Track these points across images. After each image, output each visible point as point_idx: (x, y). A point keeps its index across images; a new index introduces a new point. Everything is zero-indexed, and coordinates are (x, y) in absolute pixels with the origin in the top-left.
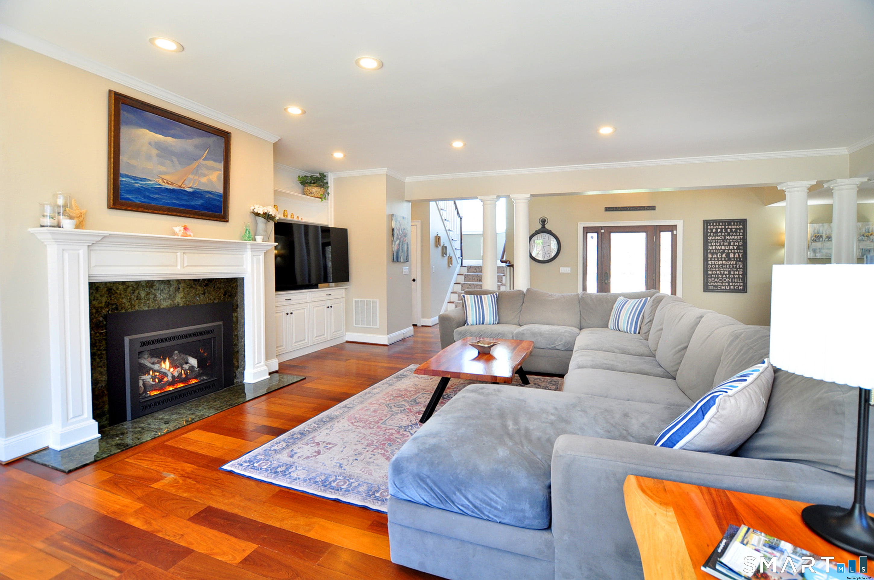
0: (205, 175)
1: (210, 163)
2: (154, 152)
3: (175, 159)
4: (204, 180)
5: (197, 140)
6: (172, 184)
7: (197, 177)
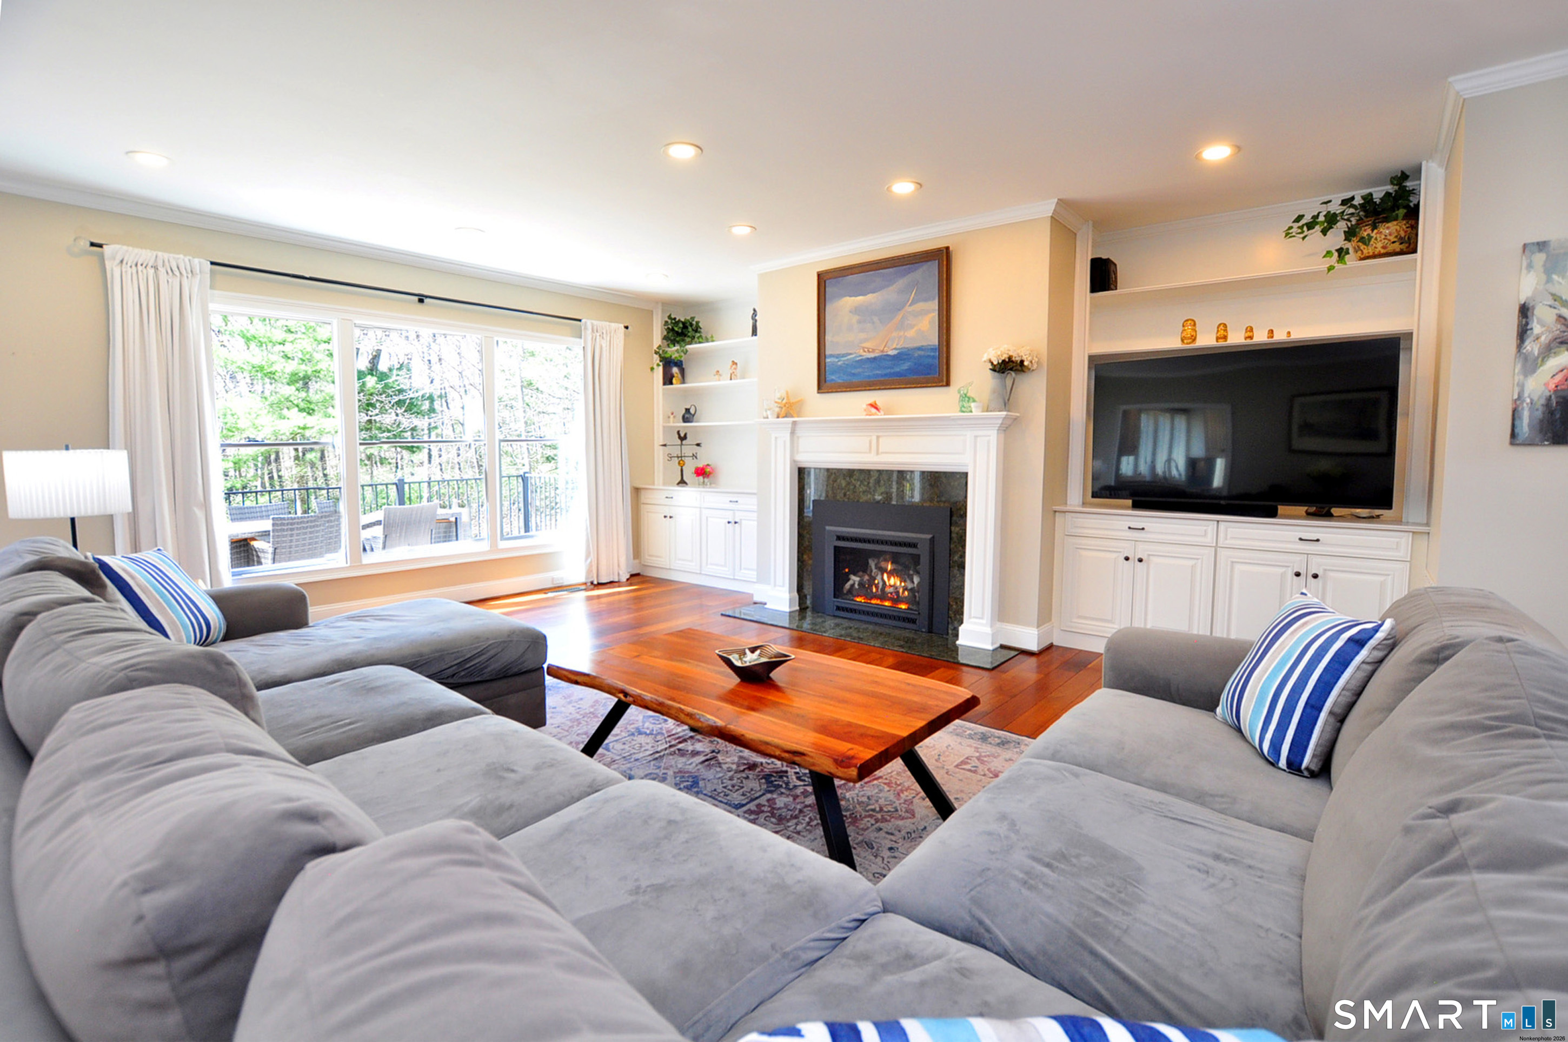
0: (912, 327)
1: (921, 306)
2: (855, 318)
3: (876, 319)
4: (911, 333)
5: (901, 283)
6: (873, 351)
7: (902, 333)
